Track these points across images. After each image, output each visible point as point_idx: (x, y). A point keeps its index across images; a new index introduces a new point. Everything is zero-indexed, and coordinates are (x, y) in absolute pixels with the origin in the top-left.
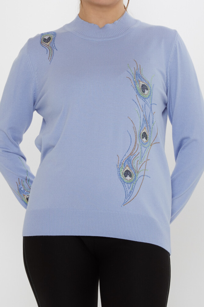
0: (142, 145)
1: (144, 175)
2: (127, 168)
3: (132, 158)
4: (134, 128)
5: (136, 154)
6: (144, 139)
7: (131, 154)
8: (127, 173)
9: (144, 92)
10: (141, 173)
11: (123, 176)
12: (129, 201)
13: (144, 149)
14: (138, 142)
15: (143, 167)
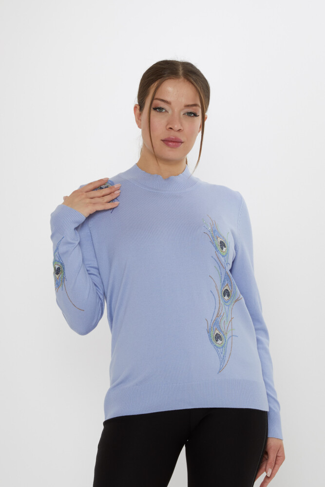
0: (224, 304)
1: (232, 336)
2: (217, 332)
3: (219, 320)
4: (216, 286)
5: (222, 314)
6: (226, 298)
7: (217, 316)
8: (218, 337)
9: (222, 249)
10: (229, 334)
11: (214, 340)
12: (224, 366)
13: (227, 307)
14: (221, 302)
15: (230, 327)
